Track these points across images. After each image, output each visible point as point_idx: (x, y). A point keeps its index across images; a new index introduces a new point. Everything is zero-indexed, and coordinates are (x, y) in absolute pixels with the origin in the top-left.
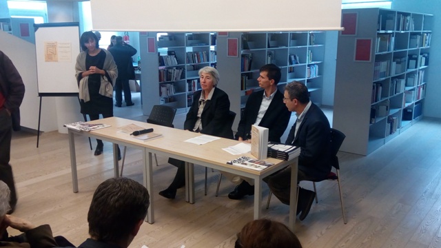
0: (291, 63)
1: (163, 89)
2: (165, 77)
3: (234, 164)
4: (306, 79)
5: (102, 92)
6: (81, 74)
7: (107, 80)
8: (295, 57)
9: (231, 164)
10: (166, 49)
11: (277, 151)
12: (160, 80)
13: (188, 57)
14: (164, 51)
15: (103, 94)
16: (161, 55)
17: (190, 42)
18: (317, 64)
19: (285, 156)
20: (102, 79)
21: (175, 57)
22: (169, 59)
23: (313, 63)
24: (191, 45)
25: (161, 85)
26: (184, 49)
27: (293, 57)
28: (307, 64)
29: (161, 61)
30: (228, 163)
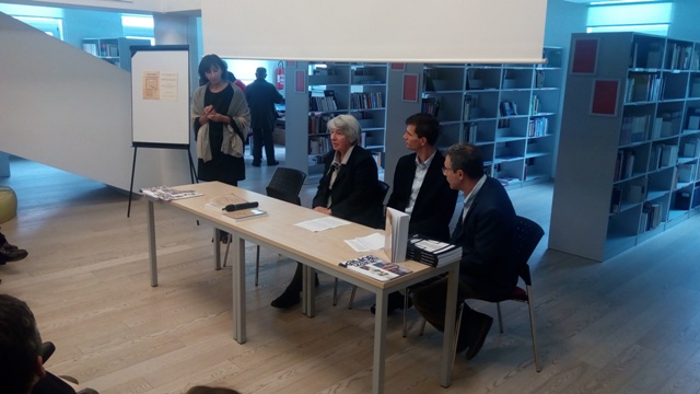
0: (503, 113)
1: (314, 144)
2: (317, 127)
3: (349, 267)
4: (527, 138)
5: (224, 149)
6: (197, 119)
7: (231, 130)
8: (511, 105)
9: (345, 266)
10: (324, 87)
11: (422, 250)
12: (310, 131)
13: (353, 100)
14: (319, 90)
15: (226, 152)
16: (313, 95)
17: (357, 78)
18: (546, 117)
19: (432, 259)
20: (224, 128)
21: (334, 99)
22: (324, 102)
23: (539, 114)
24: (359, 83)
25: (311, 139)
26: (348, 88)
27: (507, 105)
28: (529, 115)
29: (313, 104)
30: (341, 265)
